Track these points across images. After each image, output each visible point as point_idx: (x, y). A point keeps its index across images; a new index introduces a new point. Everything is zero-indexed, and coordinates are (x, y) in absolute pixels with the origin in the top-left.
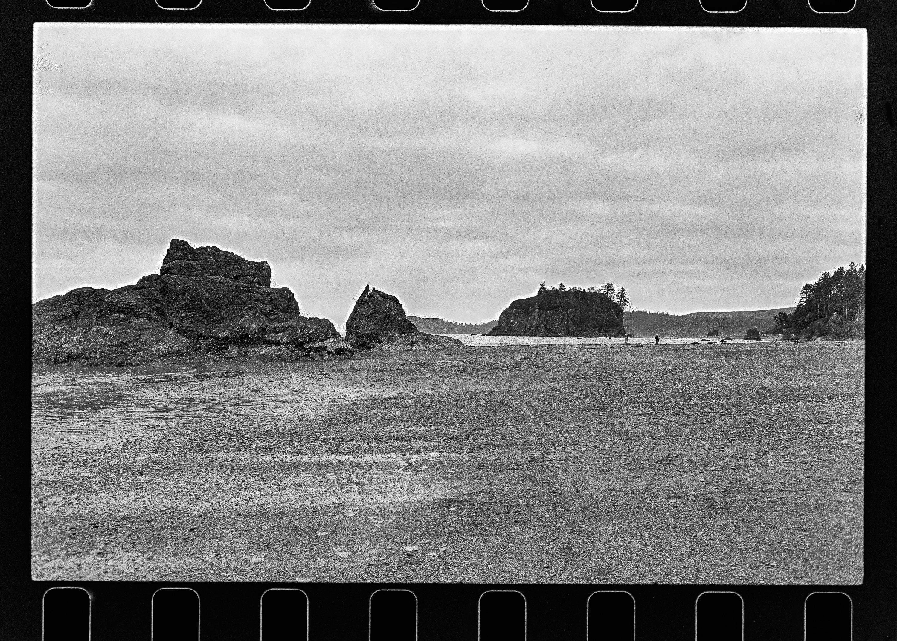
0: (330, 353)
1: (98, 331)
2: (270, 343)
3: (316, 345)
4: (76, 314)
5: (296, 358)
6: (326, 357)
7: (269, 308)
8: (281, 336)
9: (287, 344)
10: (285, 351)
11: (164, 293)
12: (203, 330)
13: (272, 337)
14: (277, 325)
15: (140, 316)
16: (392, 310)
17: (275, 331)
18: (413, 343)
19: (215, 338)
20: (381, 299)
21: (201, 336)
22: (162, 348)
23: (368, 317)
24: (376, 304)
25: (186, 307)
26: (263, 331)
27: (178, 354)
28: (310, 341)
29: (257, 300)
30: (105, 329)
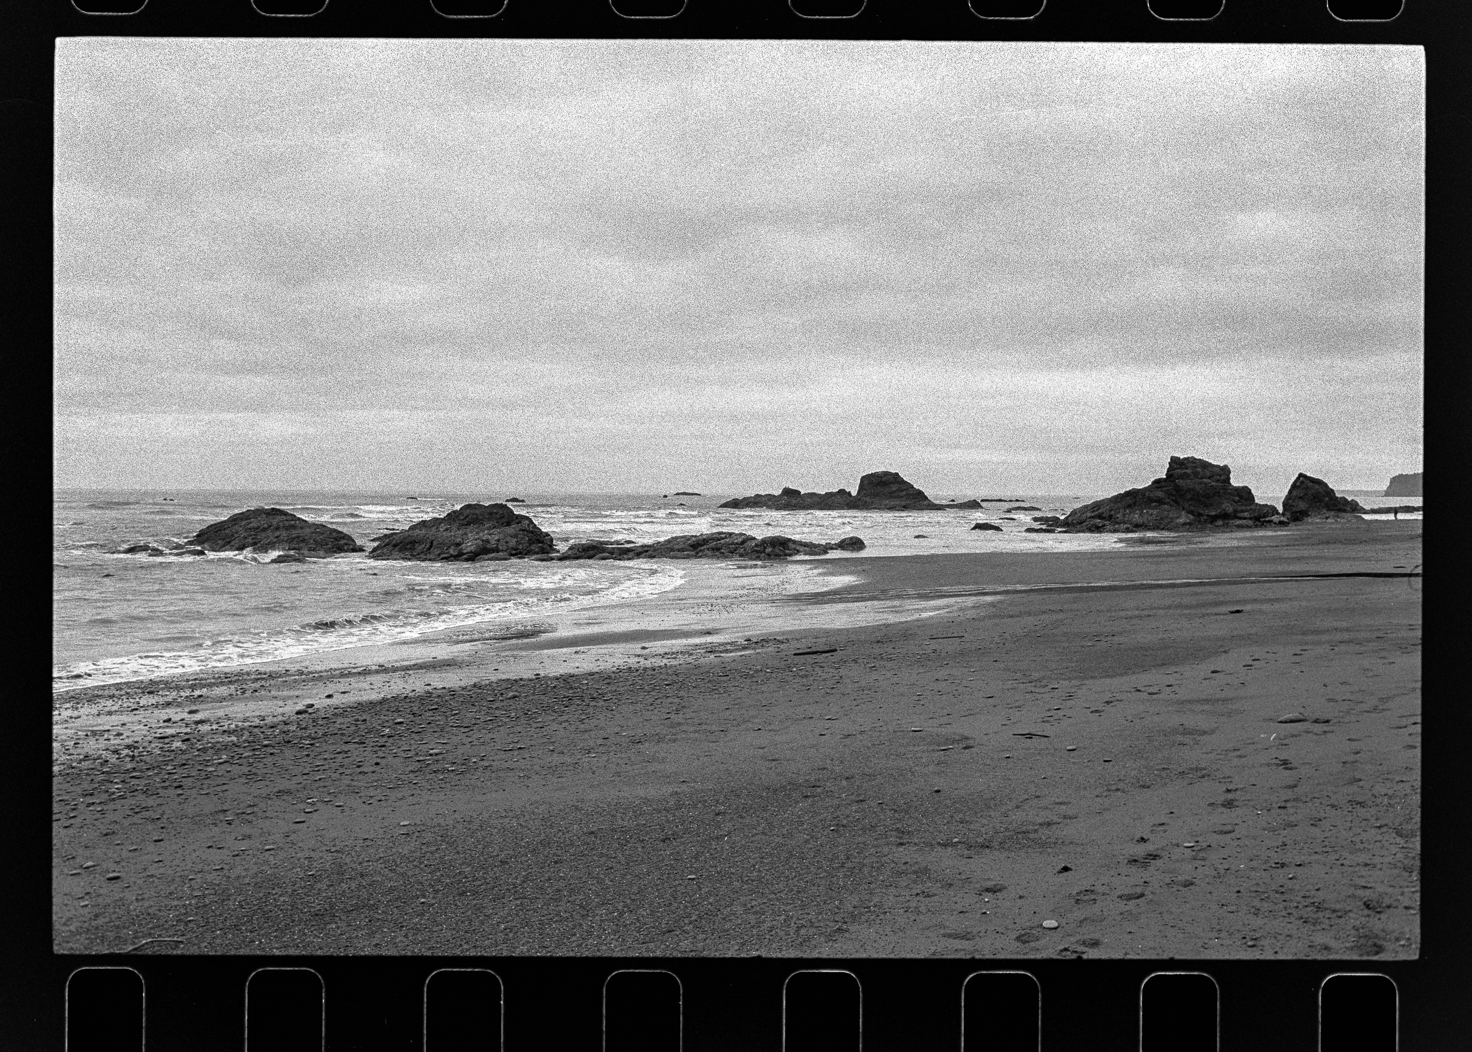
0: (1275, 523)
1: (1147, 512)
2: (1240, 518)
3: (1267, 519)
4: (1135, 503)
5: (1256, 526)
6: (1273, 525)
7: (1237, 498)
8: (1246, 514)
9: (1250, 519)
10: (1250, 522)
11: (1177, 491)
12: (1201, 511)
13: (1242, 515)
14: (1243, 508)
15: (1165, 504)
16: (1320, 493)
17: (1242, 511)
18: (1327, 518)
19: (1208, 516)
20: (1311, 484)
21: (1200, 515)
22: (1181, 521)
23: (1300, 498)
24: (1307, 488)
25: (1191, 499)
26: (1235, 511)
27: (1190, 524)
28: (1264, 517)
29: (1230, 493)
30: (1151, 511)
